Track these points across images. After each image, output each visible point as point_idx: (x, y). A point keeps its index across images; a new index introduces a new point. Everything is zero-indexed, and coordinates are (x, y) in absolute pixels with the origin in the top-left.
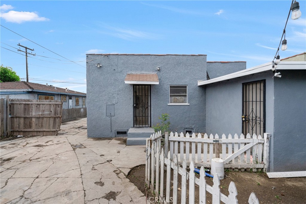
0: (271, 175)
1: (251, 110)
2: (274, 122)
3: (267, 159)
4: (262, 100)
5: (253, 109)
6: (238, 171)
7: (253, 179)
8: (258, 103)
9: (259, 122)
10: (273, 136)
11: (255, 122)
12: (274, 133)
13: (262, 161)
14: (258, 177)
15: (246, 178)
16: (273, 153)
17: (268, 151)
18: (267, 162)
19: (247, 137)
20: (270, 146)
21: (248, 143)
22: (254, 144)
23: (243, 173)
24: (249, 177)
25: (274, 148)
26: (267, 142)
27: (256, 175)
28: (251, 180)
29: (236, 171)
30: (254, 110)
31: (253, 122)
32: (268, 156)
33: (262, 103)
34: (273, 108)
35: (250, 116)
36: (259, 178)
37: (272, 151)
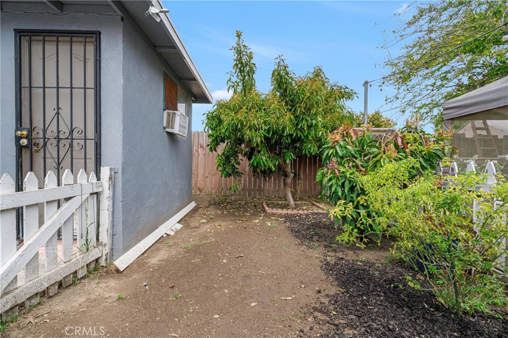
0: (121, 262)
1: (51, 113)
2: (122, 137)
3: (109, 230)
4: (91, 83)
5: (59, 108)
6: (39, 304)
7: (93, 297)
8: (78, 94)
9: (82, 142)
10: (120, 171)
11: (67, 146)
12: (123, 163)
13: (98, 239)
14: (99, 283)
15: (76, 304)
16: (121, 211)
17: (111, 210)
18: (109, 238)
19: (63, 182)
20: (114, 198)
21: (68, 199)
22: (84, 197)
23: (57, 299)
24: (81, 300)
25: (123, 198)
26: (109, 189)
27: (89, 282)
28: (92, 302)
29: (32, 307)
30: (65, 113)
31: (61, 146)
32: (110, 222)
33: (91, 93)
34: (121, 105)
35: (49, 132)
36: (101, 285)
37: (119, 205)
